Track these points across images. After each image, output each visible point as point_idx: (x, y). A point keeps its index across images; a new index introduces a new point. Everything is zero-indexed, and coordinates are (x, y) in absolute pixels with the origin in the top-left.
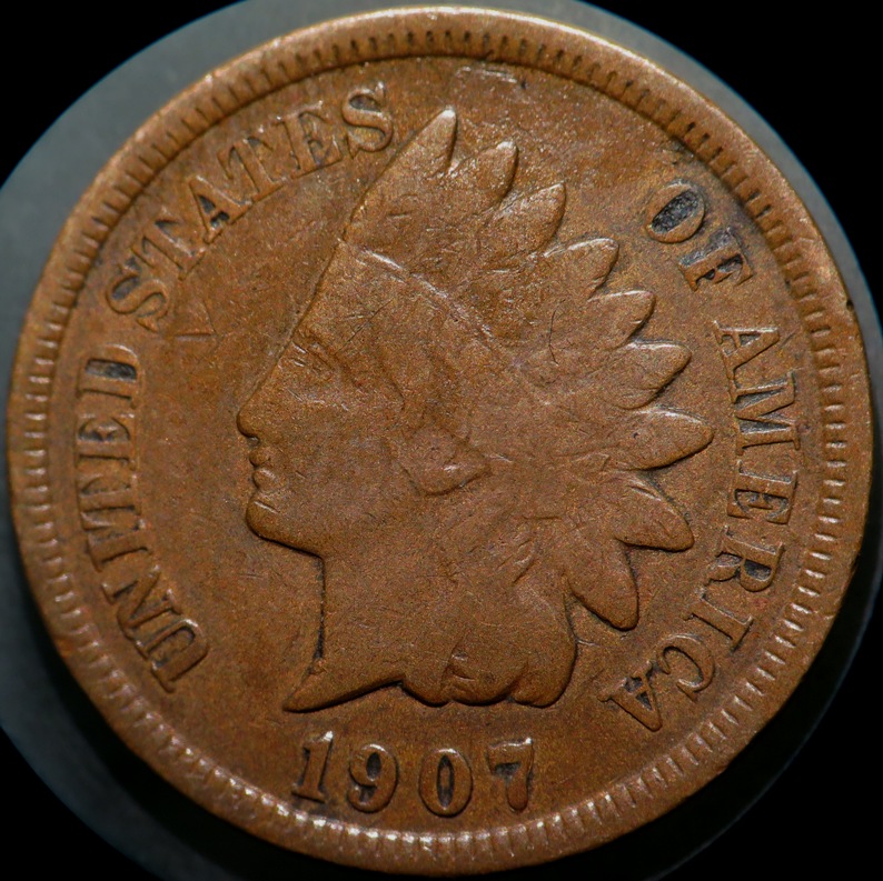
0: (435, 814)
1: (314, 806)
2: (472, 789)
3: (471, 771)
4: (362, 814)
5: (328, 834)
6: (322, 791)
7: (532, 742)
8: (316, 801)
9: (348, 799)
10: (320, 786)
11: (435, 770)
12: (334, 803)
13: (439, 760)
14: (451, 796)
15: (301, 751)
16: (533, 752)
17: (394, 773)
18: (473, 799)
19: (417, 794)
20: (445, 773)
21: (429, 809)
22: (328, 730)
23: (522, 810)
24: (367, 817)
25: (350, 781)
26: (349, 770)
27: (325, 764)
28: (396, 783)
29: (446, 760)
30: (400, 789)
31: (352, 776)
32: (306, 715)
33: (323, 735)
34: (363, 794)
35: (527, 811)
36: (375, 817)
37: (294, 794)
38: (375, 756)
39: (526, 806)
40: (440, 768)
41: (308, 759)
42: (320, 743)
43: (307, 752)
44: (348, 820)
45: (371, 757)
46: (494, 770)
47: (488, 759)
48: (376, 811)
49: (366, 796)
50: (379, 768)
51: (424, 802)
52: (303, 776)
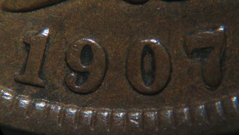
0: (140, 93)
1: (35, 90)
2: (171, 71)
3: (170, 57)
4: (78, 95)
5: (48, 114)
6: (41, 78)
7: (225, 29)
8: (37, 86)
9: (65, 83)
10: (41, 74)
11: (139, 58)
12: (53, 87)
13: (142, 48)
14: (154, 77)
15: (21, 45)
16: (226, 37)
17: (104, 61)
18: (173, 79)
19: (124, 77)
20: (148, 59)
21: (135, 89)
22: (45, 27)
23: (217, 86)
24: (82, 98)
25: (67, 69)
26: (66, 60)
27: (44, 56)
28: (106, 69)
29: (149, 48)
30: (110, 74)
31: (68, 64)
32: (24, 14)
33: (41, 31)
34: (78, 79)
35: (221, 87)
36: (90, 97)
37: (17, 81)
38: (88, 47)
39: (219, 84)
40: (143, 55)
41: (28, 51)
42: (39, 38)
43: (27, 45)
44: (67, 101)
45: (84, 48)
46: (191, 54)
47: (185, 46)
48: (90, 92)
49: (81, 81)
50: (91, 58)
51: (130, 83)
52: (25, 66)
